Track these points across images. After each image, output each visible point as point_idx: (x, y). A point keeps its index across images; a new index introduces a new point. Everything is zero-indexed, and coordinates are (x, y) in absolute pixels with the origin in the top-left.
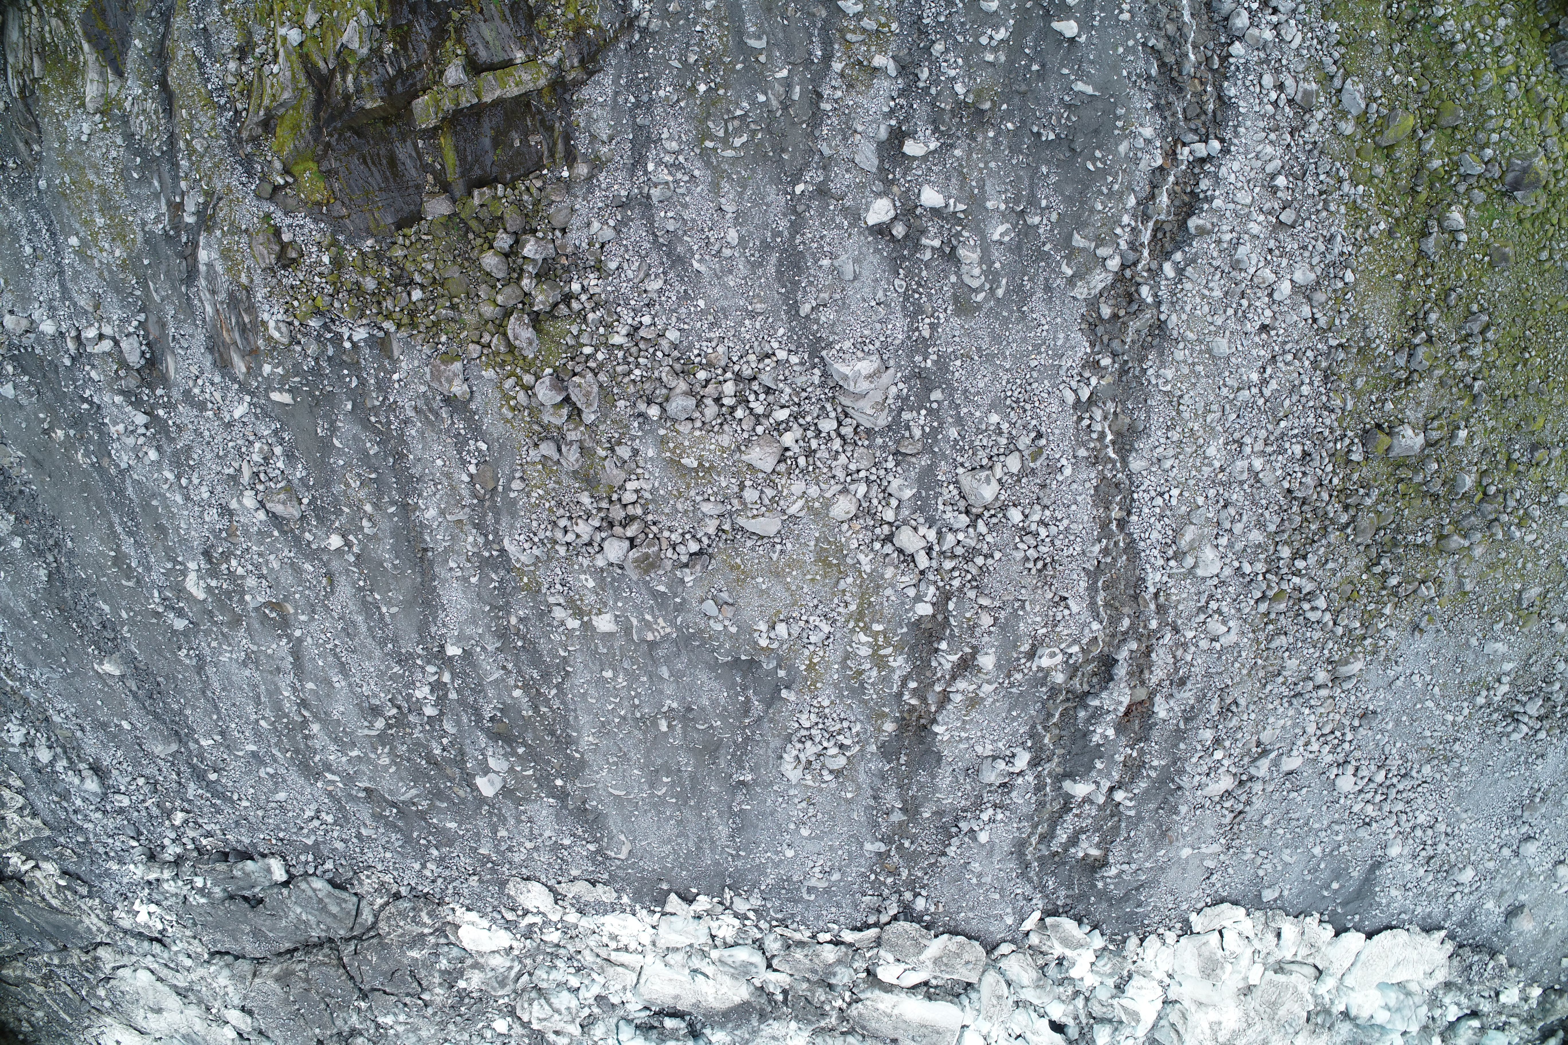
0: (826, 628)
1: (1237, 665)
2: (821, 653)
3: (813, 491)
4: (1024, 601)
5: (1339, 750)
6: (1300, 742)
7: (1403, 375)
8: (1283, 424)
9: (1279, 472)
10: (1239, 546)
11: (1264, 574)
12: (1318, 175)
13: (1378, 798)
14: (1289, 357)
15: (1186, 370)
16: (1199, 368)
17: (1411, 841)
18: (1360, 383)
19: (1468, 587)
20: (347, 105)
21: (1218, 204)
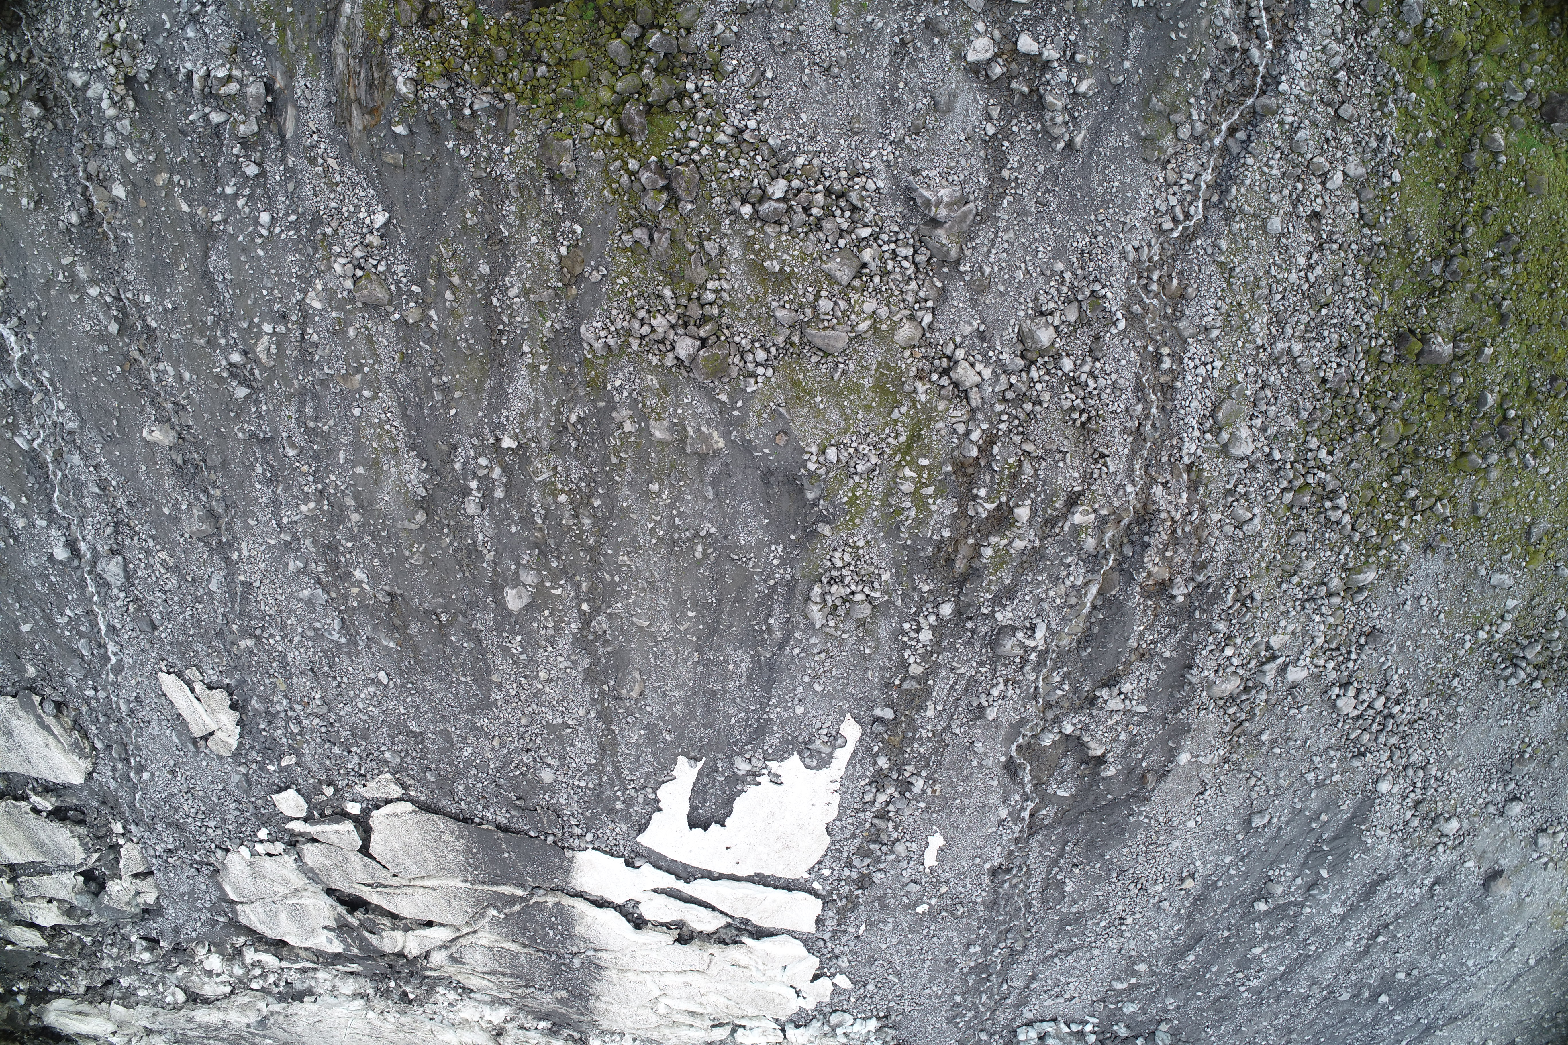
0: (874, 460)
1: (1257, 555)
2: (865, 486)
3: (883, 312)
4: (1065, 453)
5: (1343, 667)
6: (1307, 653)
7: (1438, 283)
8: (1324, 311)
9: (1316, 360)
10: (1271, 431)
11: (1292, 463)
12: (1375, 76)
13: (1375, 727)
14: (1335, 247)
15: (1240, 243)
16: (1252, 243)
17: (1401, 781)
18: (1398, 285)
19: (1481, 512)
21: (1284, 87)
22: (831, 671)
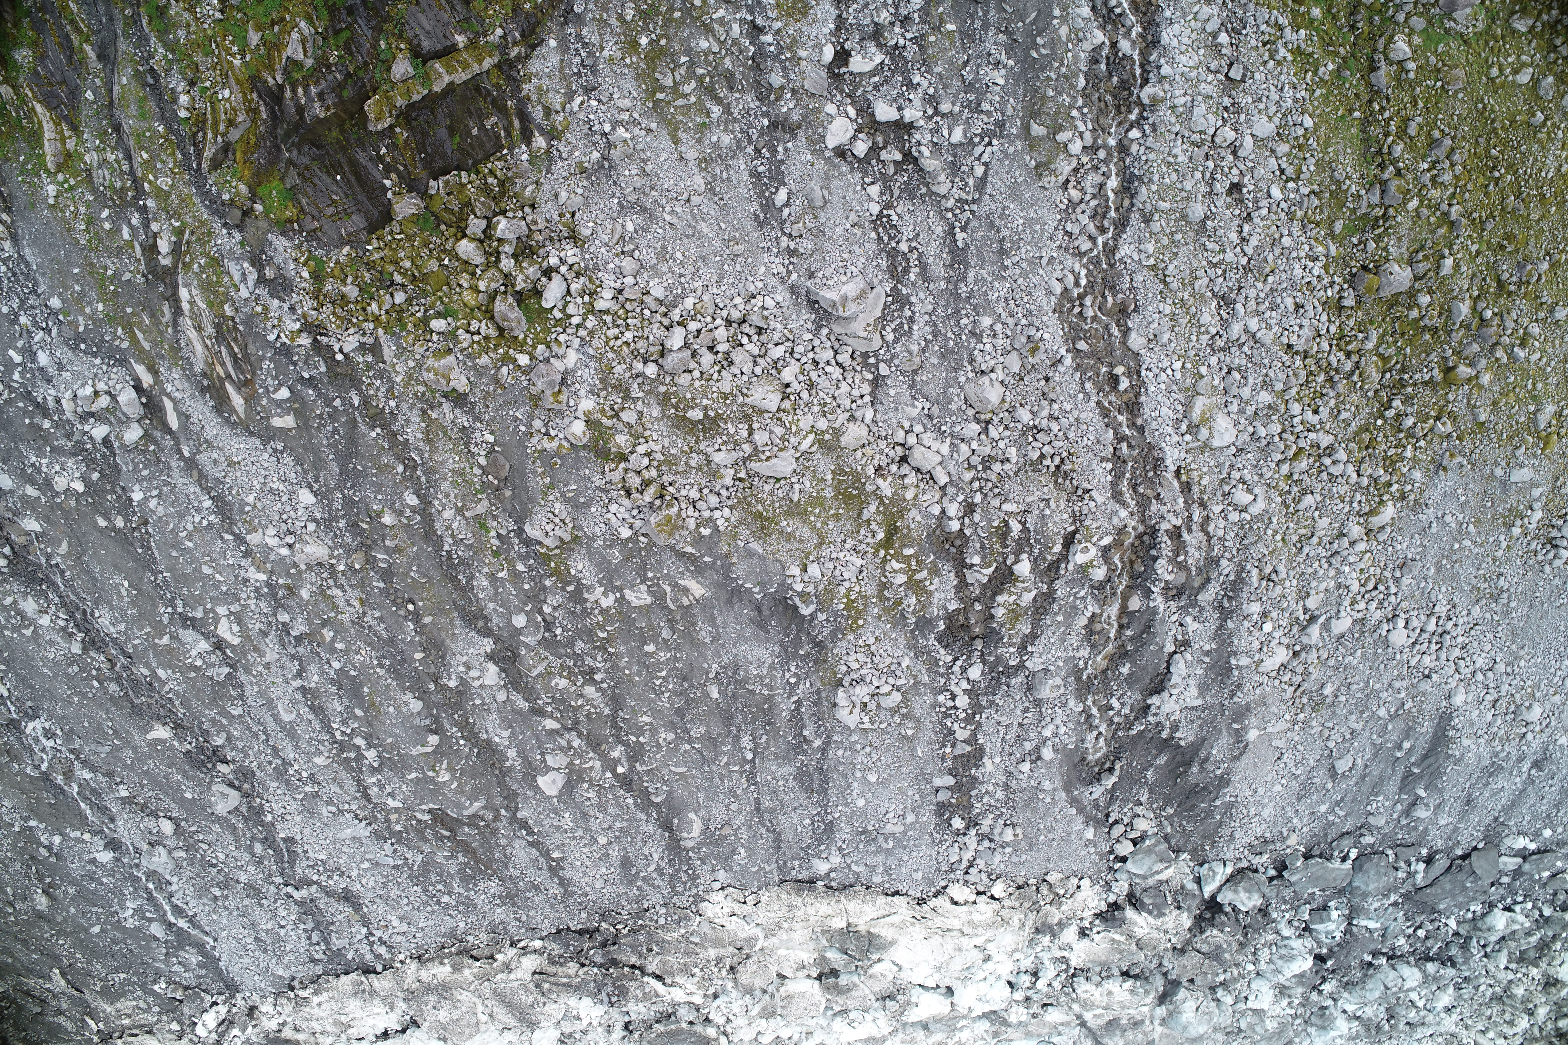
0: (859, 562)
1: (1270, 532)
2: (857, 589)
4: (1048, 500)
5: (1386, 604)
6: (1346, 603)
7: (1380, 212)
8: (1270, 279)
9: (1276, 329)
10: (1249, 411)
11: (1280, 435)
12: (1258, 26)
13: (1434, 647)
14: (1264, 212)
15: (1165, 241)
16: (1179, 237)
17: (1473, 687)
18: (1338, 226)
19: (1483, 417)
20: (302, 116)
21: (1166, 70)
22: (879, 760)
